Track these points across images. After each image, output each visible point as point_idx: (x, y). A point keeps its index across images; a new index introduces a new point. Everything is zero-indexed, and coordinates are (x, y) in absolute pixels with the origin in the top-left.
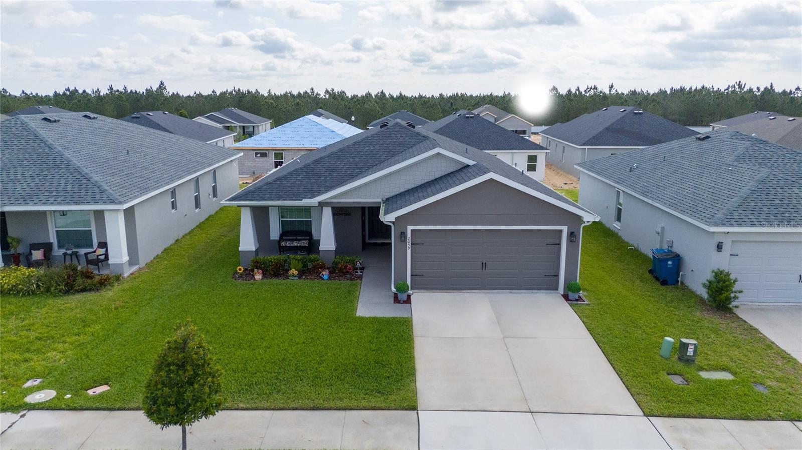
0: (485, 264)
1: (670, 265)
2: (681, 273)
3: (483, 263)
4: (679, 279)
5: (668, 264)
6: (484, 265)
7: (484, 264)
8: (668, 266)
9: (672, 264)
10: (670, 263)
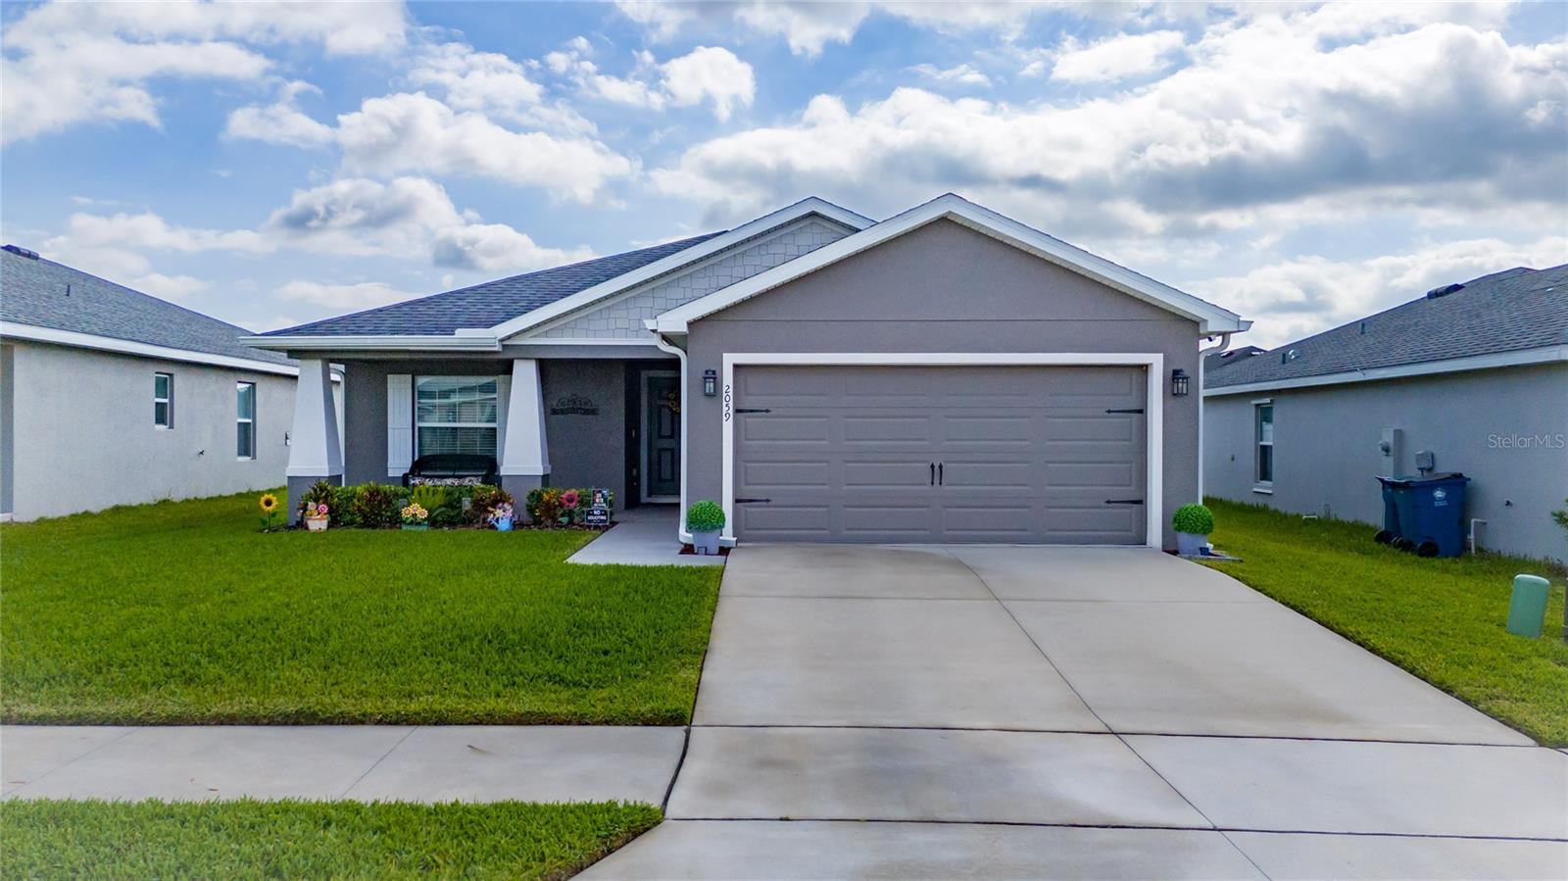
0: (941, 467)
1: (1441, 499)
2: (1473, 521)
3: (933, 467)
4: (1472, 537)
5: (1434, 499)
6: (937, 472)
7: (937, 468)
8: (1436, 504)
9: (1446, 498)
10: (1439, 494)
